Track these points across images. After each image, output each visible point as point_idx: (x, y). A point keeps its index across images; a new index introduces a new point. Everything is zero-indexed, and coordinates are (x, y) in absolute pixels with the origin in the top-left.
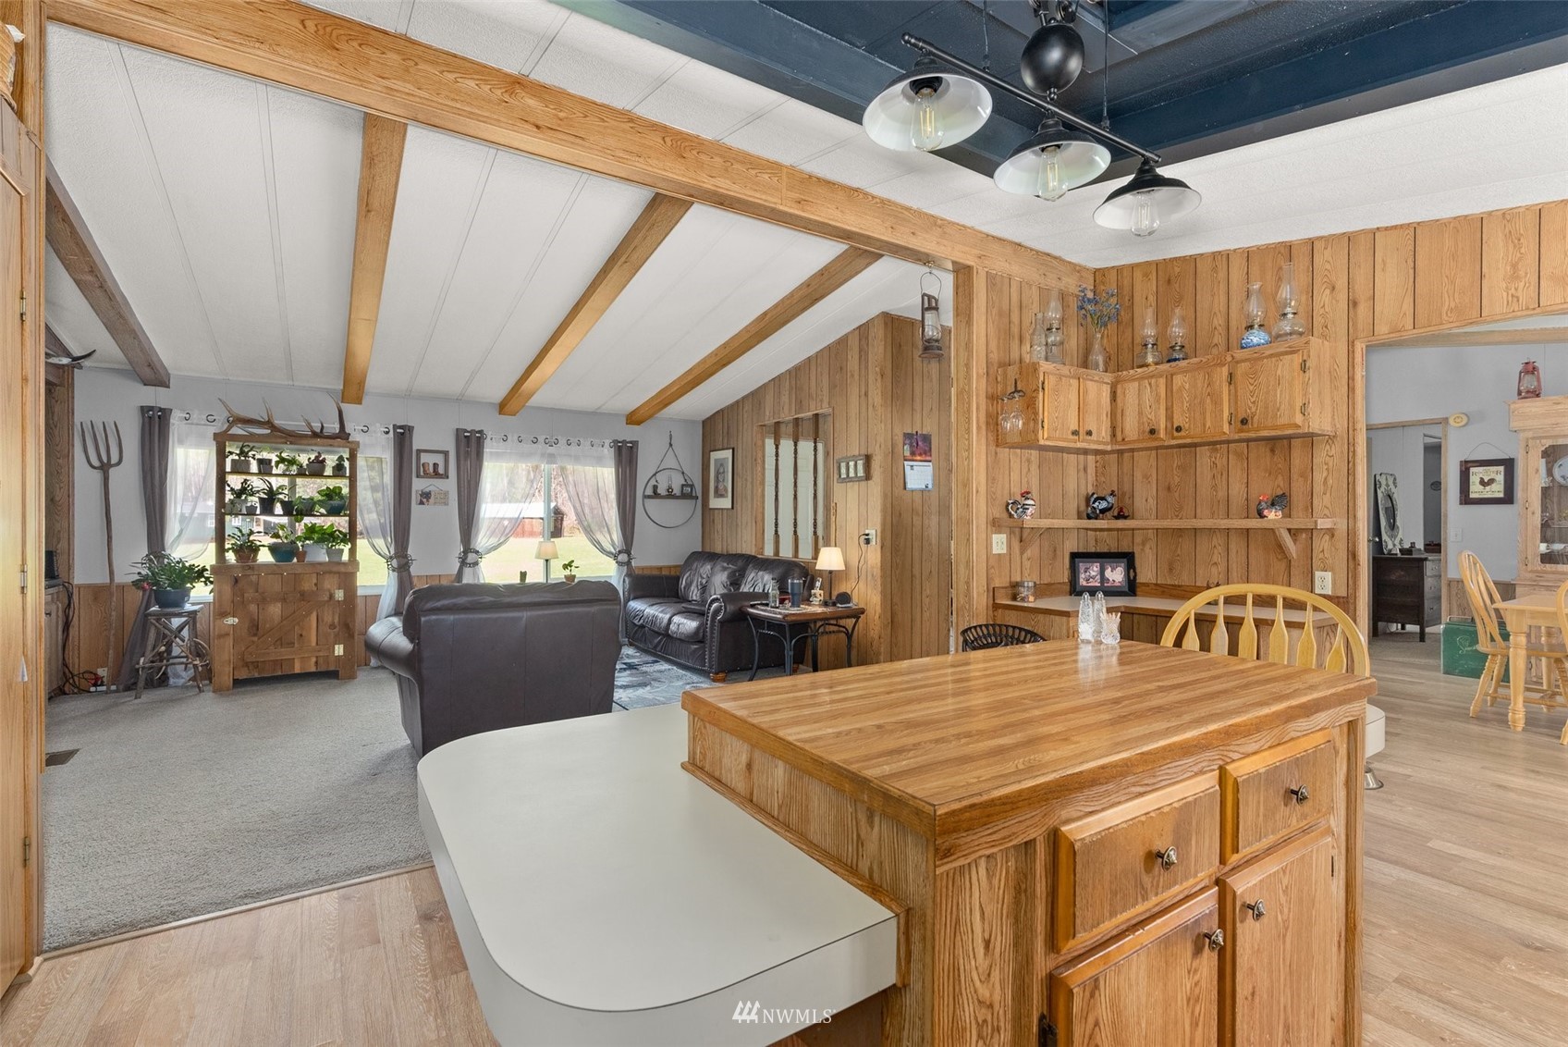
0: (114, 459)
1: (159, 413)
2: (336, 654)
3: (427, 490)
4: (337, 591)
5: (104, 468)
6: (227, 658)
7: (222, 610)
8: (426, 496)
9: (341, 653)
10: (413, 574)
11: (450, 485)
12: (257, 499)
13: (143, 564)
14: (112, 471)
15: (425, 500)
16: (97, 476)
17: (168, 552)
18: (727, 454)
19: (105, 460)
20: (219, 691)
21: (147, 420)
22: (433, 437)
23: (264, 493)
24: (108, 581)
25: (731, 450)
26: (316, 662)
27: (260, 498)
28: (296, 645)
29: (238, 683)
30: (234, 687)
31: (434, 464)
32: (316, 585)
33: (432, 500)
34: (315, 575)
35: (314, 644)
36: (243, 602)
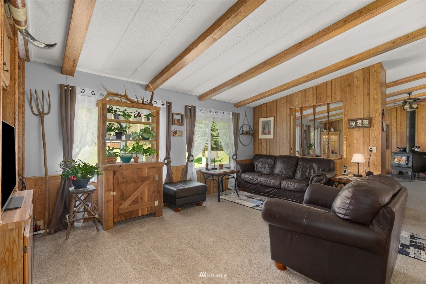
0: (46, 111)
1: (70, 89)
2: (155, 205)
3: (175, 130)
4: (155, 176)
5: (41, 115)
6: (111, 213)
7: (109, 188)
8: (175, 132)
9: (157, 204)
10: (171, 166)
11: (183, 129)
12: (114, 133)
13: (61, 165)
14: (46, 117)
15: (175, 134)
16: (36, 119)
17: (73, 159)
18: (272, 119)
19: (41, 110)
20: (107, 229)
21: (63, 92)
22: (178, 109)
23: (117, 130)
24: (45, 175)
25: (273, 118)
26: (148, 210)
27: (116, 133)
28: (140, 203)
29: (115, 224)
30: (114, 226)
31: (178, 119)
32: (147, 173)
33: (177, 134)
34: (147, 168)
35: (147, 201)
36: (118, 184)
